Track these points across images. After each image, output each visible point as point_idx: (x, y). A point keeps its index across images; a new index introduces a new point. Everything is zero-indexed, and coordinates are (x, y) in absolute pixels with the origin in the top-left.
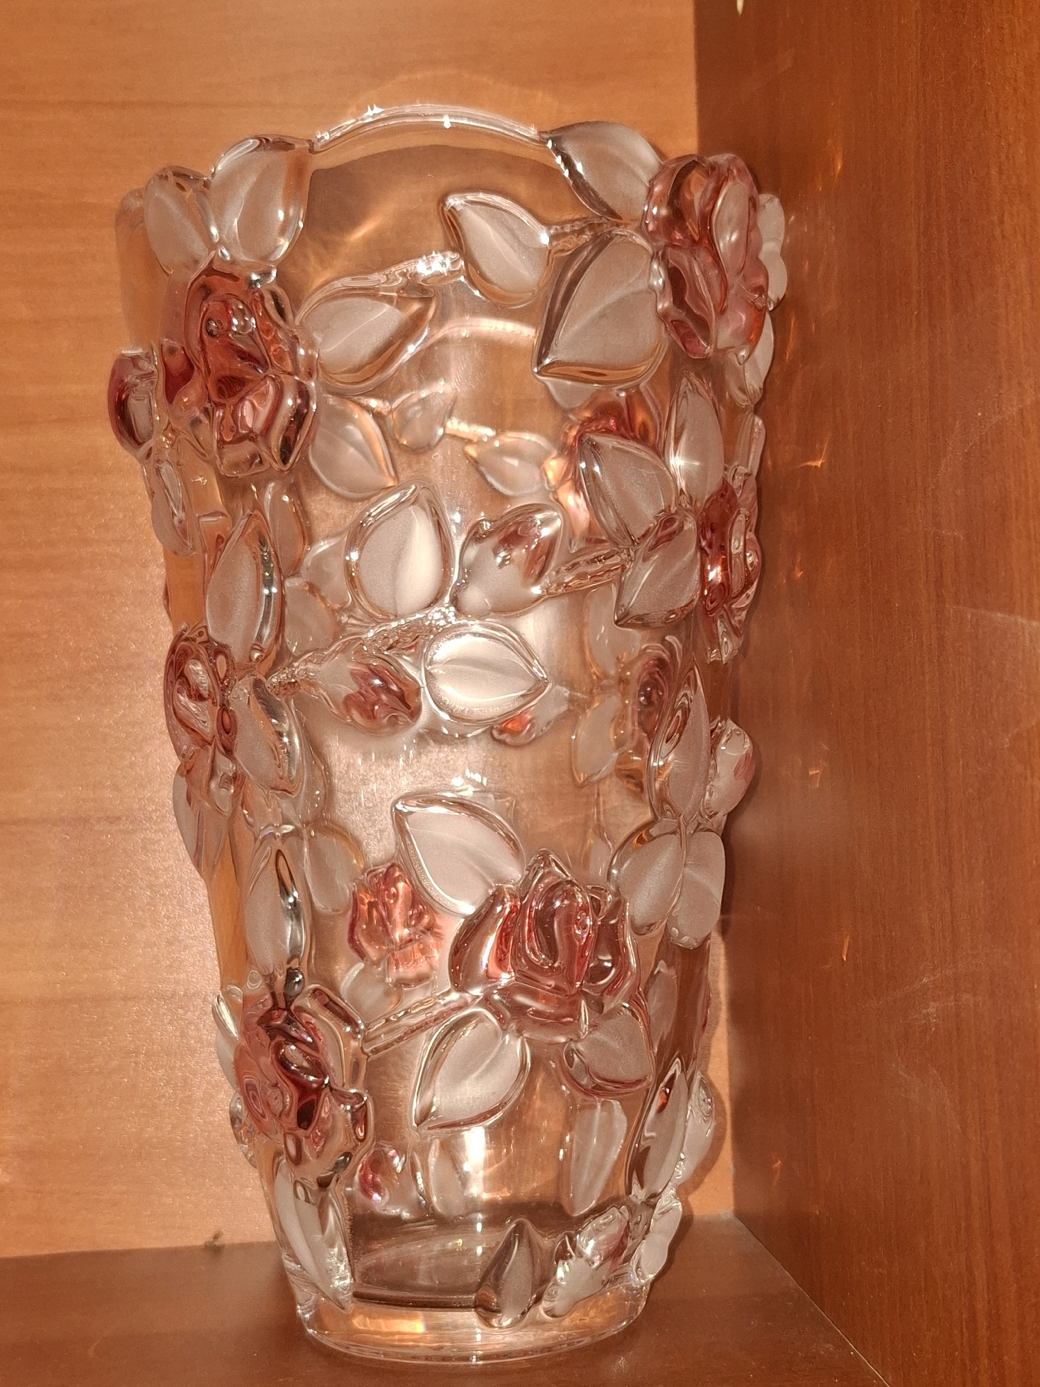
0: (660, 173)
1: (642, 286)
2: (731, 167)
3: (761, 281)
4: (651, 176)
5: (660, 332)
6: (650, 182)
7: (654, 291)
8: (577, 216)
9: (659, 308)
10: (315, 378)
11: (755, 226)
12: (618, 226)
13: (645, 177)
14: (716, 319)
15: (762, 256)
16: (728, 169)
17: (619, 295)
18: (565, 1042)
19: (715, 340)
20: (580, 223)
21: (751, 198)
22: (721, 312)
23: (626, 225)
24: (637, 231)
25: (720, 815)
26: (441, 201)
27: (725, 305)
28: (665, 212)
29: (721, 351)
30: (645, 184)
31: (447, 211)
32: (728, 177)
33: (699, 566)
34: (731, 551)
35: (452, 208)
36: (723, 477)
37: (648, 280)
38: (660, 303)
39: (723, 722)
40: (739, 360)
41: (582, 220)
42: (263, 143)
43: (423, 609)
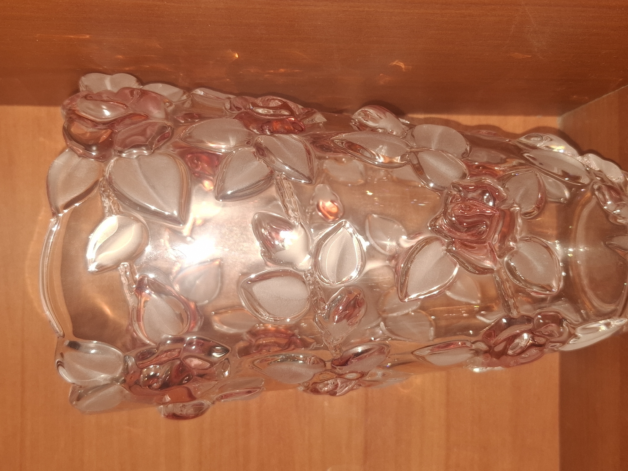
1: (136, 163)
2: (68, 108)
3: (127, 92)
4: (76, 156)
5: (160, 154)
6: (79, 157)
7: (139, 156)
8: (100, 200)
9: (147, 154)
10: (184, 336)
11: (99, 94)
12: (104, 176)
13: (76, 160)
14: (151, 120)
15: (115, 90)
16: (70, 110)
17: (141, 178)
18: (521, 217)
19: (162, 120)
20: (103, 198)
21: (86, 97)
22: (147, 117)
23: (104, 171)
24: (106, 165)
25: (404, 126)
26: (93, 273)
27: (143, 115)
28: (94, 148)
29: (167, 116)
30: (81, 159)
31: (97, 270)
32: (74, 110)
33: (281, 135)
34: (271, 115)
35: (96, 268)
36: (234, 118)
37: (133, 159)
38: (144, 153)
39: (352, 121)
40: (171, 105)
41: (101, 197)
42: (59, 364)
43: (306, 285)
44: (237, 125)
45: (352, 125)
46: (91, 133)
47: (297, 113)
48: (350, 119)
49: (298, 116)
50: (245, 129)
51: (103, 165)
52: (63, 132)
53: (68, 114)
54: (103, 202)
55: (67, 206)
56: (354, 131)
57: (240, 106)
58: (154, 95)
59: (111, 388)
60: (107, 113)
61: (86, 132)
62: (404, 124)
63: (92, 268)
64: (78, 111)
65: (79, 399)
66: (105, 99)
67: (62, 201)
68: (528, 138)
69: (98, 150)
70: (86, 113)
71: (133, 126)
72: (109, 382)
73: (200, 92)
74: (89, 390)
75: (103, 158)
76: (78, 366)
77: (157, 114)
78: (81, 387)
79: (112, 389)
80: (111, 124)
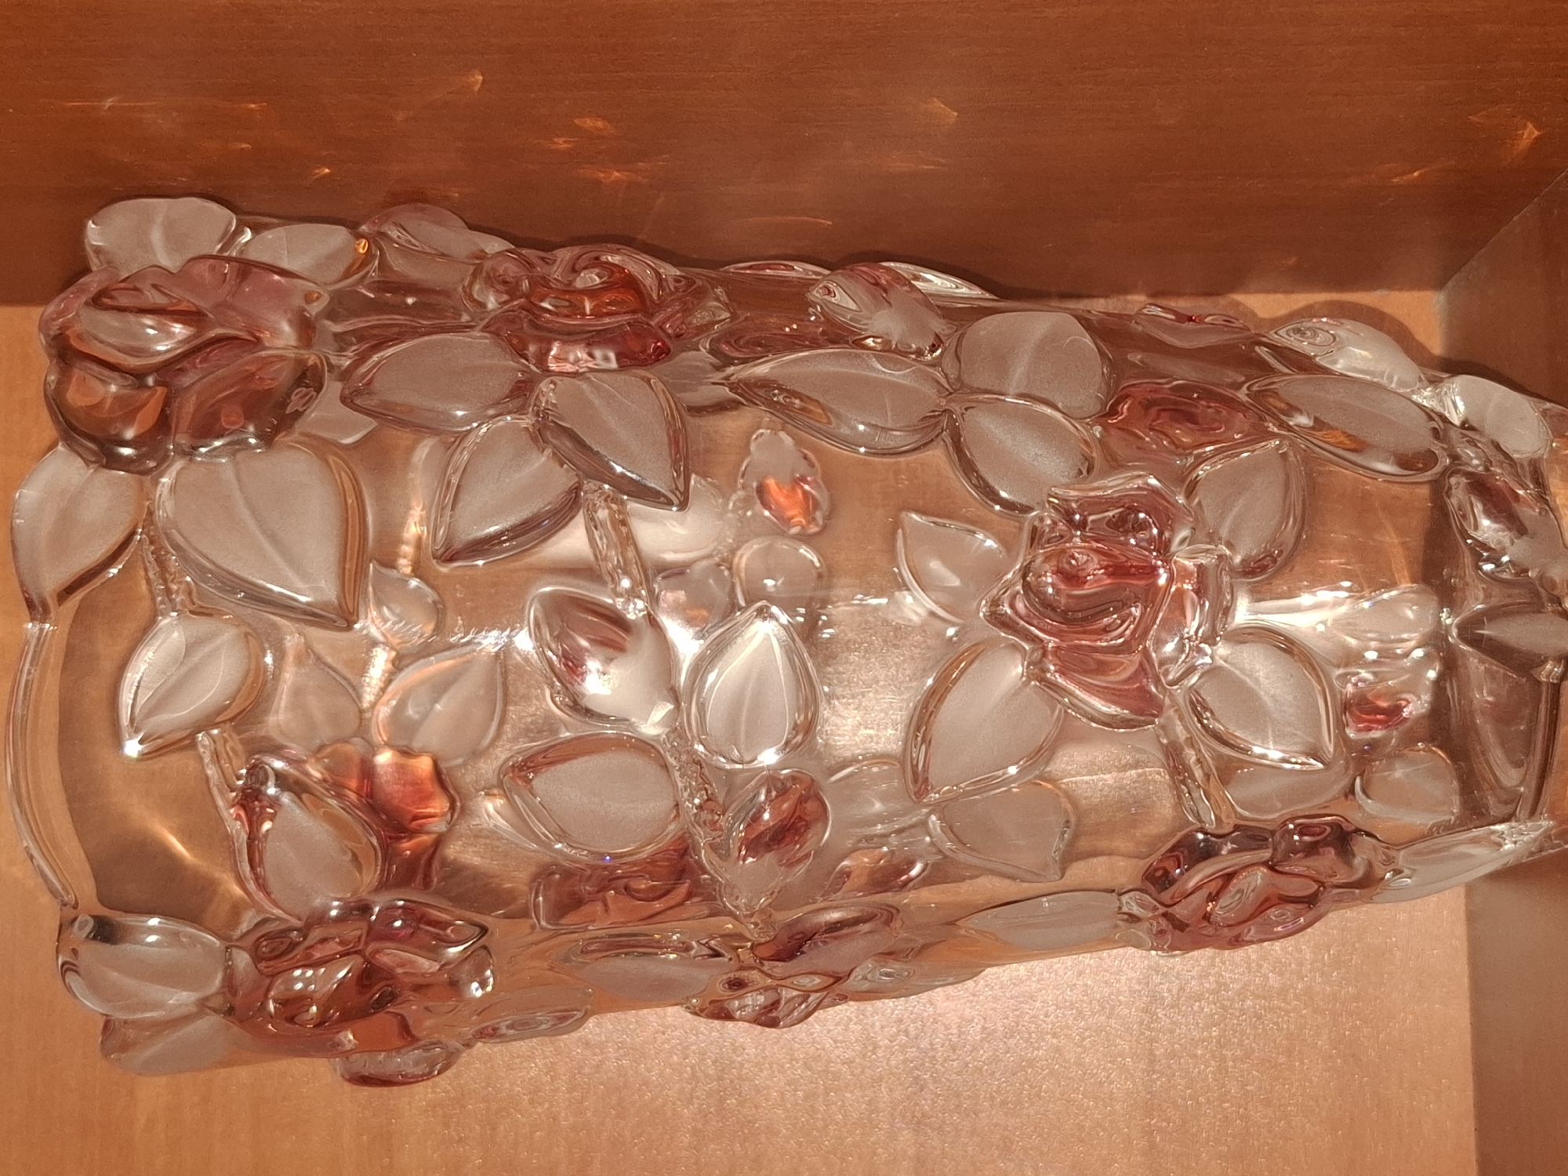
0: (73, 449)
1: (228, 474)
5: (287, 445)
6: (88, 464)
10: (367, 900)
13: (83, 472)
14: (268, 350)
15: (176, 264)
21: (96, 301)
27: (246, 338)
32: (67, 338)
36: (479, 332)
37: (220, 464)
42: (67, 968)
43: (668, 771)
44: (490, 350)
50: (510, 362)
51: (147, 482)
53: (52, 347)
55: (65, 593)
59: (200, 1023)
64: (78, 339)
65: (124, 1047)
67: (50, 582)
72: (193, 1009)
76: (115, 976)
79: (202, 1025)
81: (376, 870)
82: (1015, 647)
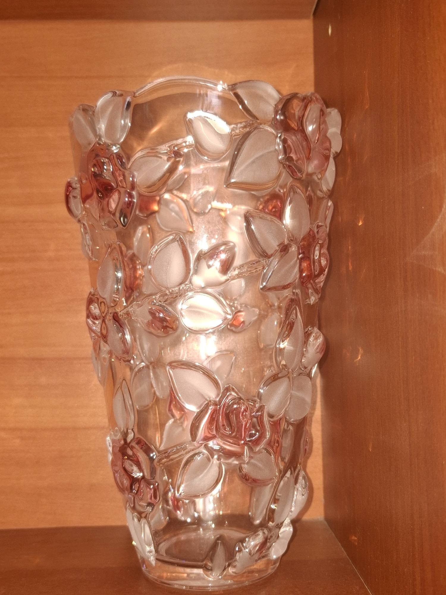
0: (280, 101)
1: (272, 149)
2: (313, 97)
3: (327, 145)
4: (276, 103)
5: (280, 168)
6: (275, 105)
7: (277, 151)
8: (243, 121)
9: (279, 158)
10: (136, 190)
11: (325, 122)
12: (261, 124)
13: (273, 103)
14: (306, 162)
15: (328, 135)
16: (311, 98)
17: (261, 154)
18: (238, 464)
19: (306, 171)
20: (244, 123)
21: (322, 111)
22: (308, 159)
23: (265, 124)
24: (270, 126)
25: (309, 368)
26: (185, 116)
27: (310, 156)
28: (282, 118)
29: (310, 175)
30: (273, 106)
31: (187, 120)
32: (311, 102)
33: (298, 265)
34: (314, 258)
35: (189, 119)
36: (310, 228)
37: (275, 147)
38: (280, 156)
39: (312, 328)
40: (318, 178)
41: (245, 122)
42: (114, 94)
43: (179, 285)
44: (305, 230)
45: (309, 327)
46: (294, 114)
47: (316, 281)
48: (313, 326)
49: (314, 282)
50: (302, 237)
51: (270, 123)
52: (294, 93)
53: (308, 96)
54: (241, 123)
55: (237, 96)
56: (304, 329)
57: (320, 234)
58: (326, 164)
59: (93, 135)
60: (310, 128)
61: (294, 111)
62: (311, 369)
63: (190, 116)
64: (311, 105)
65: (85, 110)
66: (322, 127)
67: (240, 92)
68: (304, 478)
69: (281, 120)
70: (309, 111)
71: (301, 147)
72: (98, 133)
73: (330, 203)
74: (91, 118)
75: (275, 124)
76: (110, 109)
77: (311, 167)
78: (94, 112)
79: (91, 136)
80: (302, 130)
81: (145, 192)
82: (218, 395)
